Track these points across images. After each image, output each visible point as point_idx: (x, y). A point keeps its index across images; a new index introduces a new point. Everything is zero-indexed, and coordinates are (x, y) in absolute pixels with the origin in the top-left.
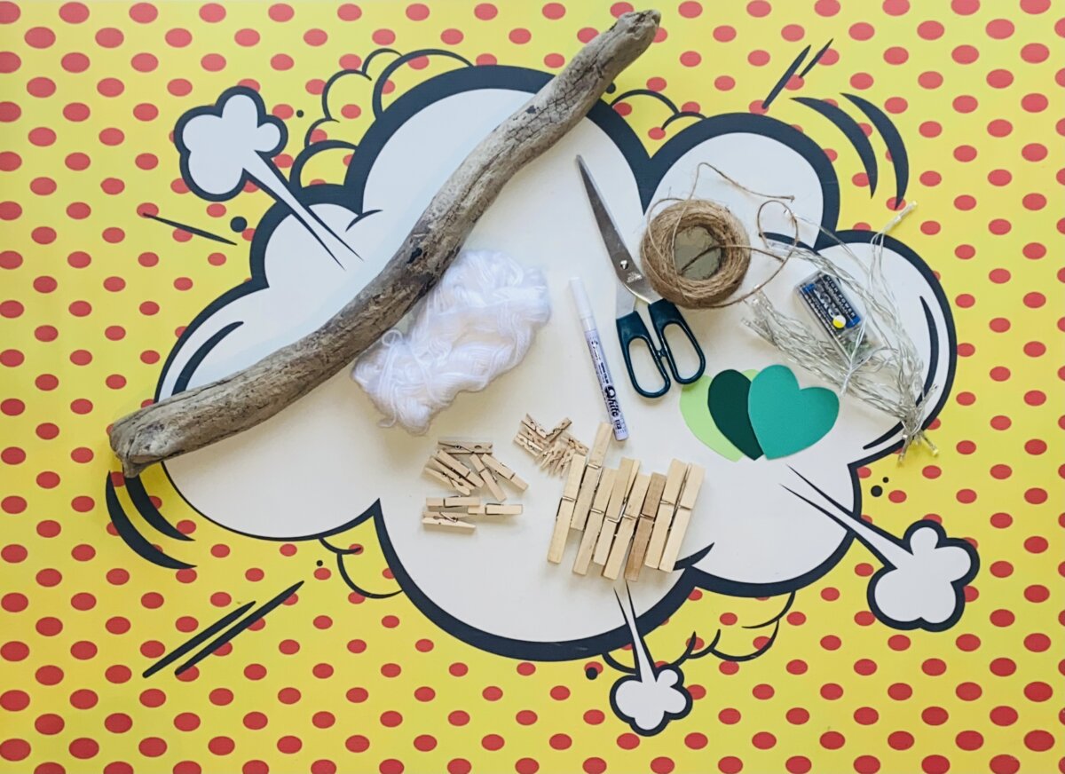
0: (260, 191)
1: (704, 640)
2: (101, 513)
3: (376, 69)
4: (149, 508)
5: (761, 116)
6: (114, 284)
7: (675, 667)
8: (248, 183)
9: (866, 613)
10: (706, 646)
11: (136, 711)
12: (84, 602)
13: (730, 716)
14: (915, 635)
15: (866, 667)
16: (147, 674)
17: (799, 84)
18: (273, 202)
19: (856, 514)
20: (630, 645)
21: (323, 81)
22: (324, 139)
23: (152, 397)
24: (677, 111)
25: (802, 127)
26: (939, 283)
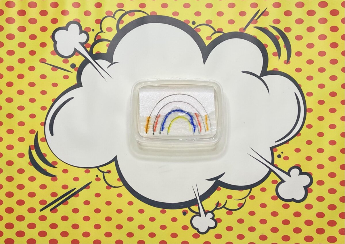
0: (80, 55)
1: (222, 204)
2: (27, 158)
3: (118, 16)
4: (42, 157)
5: (243, 33)
6: (32, 85)
7: (212, 212)
8: (76, 52)
9: (275, 196)
10: (222, 205)
11: (38, 222)
12: (21, 187)
13: (229, 229)
14: (291, 204)
15: (275, 214)
16: (41, 210)
17: (256, 22)
18: (85, 59)
19: (272, 164)
20: (197, 205)
21: (100, 19)
22: (100, 38)
23: (44, 121)
24: (215, 31)
25: (257, 36)
26: (301, 88)
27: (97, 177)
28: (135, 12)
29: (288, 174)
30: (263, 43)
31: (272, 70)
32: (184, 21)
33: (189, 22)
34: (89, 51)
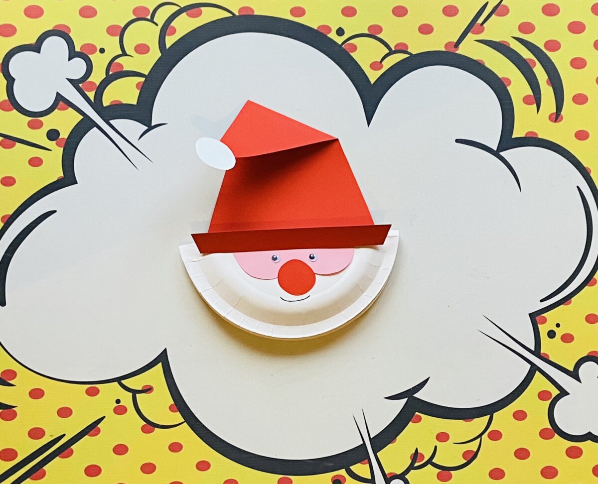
0: (70, 109)
1: (425, 455)
3: (162, 16)
5: (454, 53)
7: (402, 477)
8: (61, 102)
9: (550, 429)
10: (426, 459)
14: (586, 446)
15: (549, 473)
17: (481, 30)
18: (81, 117)
19: (537, 352)
20: (367, 460)
21: (119, 27)
22: (120, 70)
24: (392, 50)
25: (485, 61)
26: (591, 177)
27: (117, 405)
28: (203, 9)
29: (574, 374)
30: (500, 77)
31: (524, 136)
32: (319, 27)
33: (329, 29)
34: (93, 100)
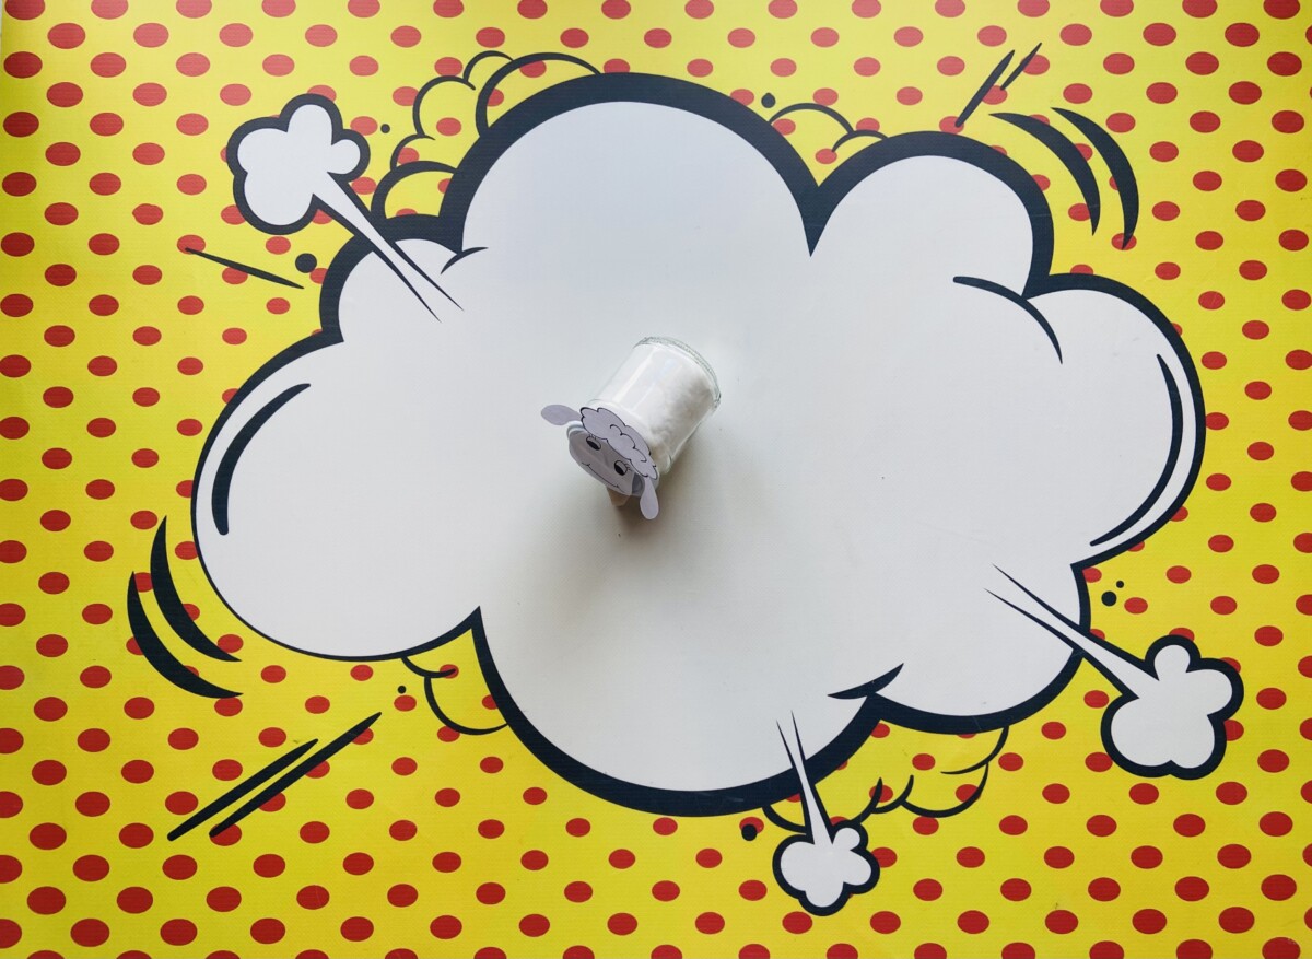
0: (334, 221)
1: (894, 791)
2: (121, 627)
3: (482, 74)
4: (183, 619)
5: (955, 136)
6: (147, 336)
7: (855, 824)
8: (319, 212)
9: (1102, 754)
10: (896, 797)
11: (158, 884)
12: (94, 740)
13: (928, 890)
14: (1164, 784)
15: (1102, 826)
16: (173, 836)
17: (1001, 95)
18: (351, 235)
19: (1084, 628)
20: (798, 796)
21: (414, 90)
22: (415, 160)
23: (192, 478)
24: (852, 130)
25: (1006, 148)
26: (1181, 339)
27: (400, 695)
28: (546, 62)
29: (1147, 665)
30: (1032, 172)
31: (1068, 271)
32: (736, 92)
33: (750, 96)
34: (368, 205)
